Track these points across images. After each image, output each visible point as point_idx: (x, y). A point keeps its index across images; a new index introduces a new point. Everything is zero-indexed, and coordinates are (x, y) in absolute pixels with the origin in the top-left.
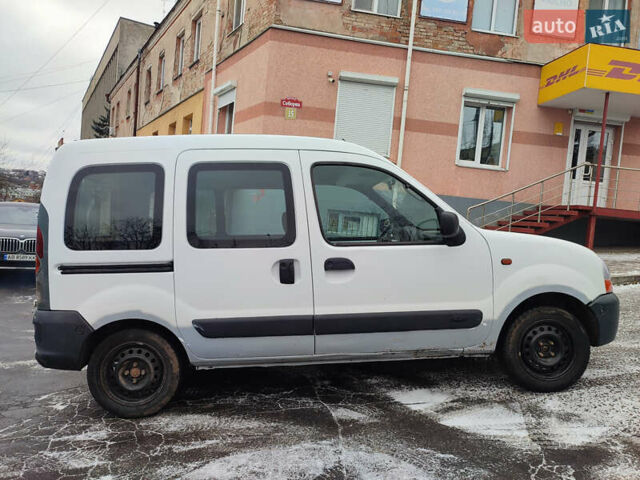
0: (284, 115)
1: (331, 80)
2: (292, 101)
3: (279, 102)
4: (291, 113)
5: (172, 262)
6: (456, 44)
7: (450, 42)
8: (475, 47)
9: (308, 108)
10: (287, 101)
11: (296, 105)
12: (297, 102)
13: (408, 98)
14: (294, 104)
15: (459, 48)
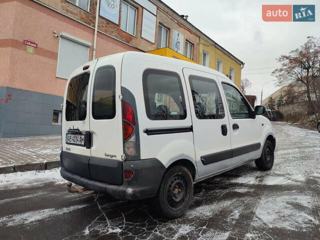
0: (26, 50)
1: (56, 36)
2: (31, 42)
3: (22, 41)
4: (30, 49)
5: (192, 126)
6: (114, 34)
7: (112, 32)
8: (122, 37)
9: (41, 49)
10: (28, 42)
11: (34, 45)
12: (34, 43)
13: (96, 54)
14: (32, 45)
15: (115, 36)
